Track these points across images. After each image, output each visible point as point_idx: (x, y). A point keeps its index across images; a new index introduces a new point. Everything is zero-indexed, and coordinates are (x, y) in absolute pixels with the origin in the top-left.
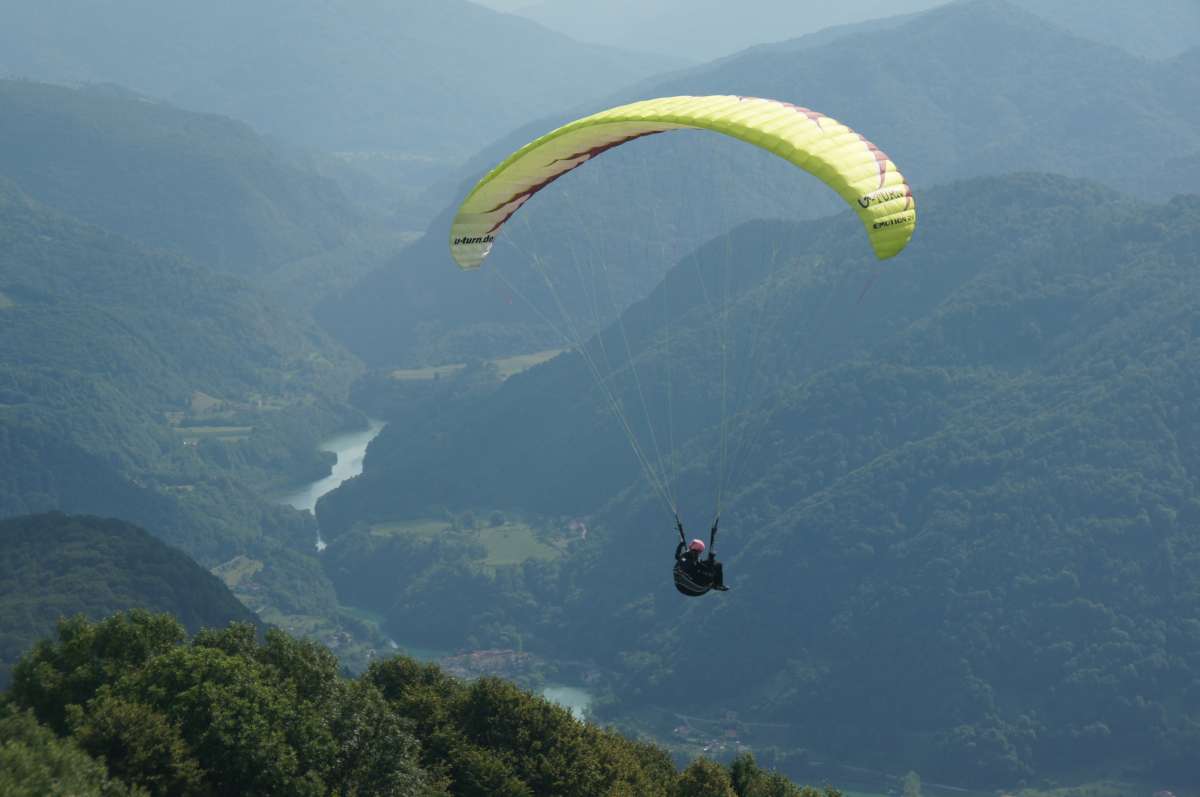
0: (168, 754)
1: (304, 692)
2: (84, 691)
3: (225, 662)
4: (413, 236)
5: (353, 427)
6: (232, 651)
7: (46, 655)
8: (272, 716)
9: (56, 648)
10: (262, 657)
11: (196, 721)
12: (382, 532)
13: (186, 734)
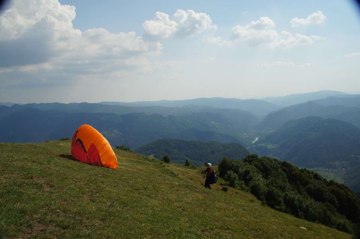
0: (260, 167)
1: (271, 162)
2: (252, 161)
3: (264, 159)
4: (262, 121)
5: (257, 136)
6: (265, 158)
7: (247, 157)
8: (269, 164)
9: (248, 157)
10: (267, 159)
11: (262, 164)
12: (259, 145)
13: (262, 165)
